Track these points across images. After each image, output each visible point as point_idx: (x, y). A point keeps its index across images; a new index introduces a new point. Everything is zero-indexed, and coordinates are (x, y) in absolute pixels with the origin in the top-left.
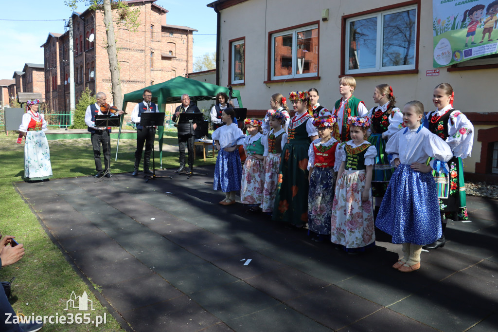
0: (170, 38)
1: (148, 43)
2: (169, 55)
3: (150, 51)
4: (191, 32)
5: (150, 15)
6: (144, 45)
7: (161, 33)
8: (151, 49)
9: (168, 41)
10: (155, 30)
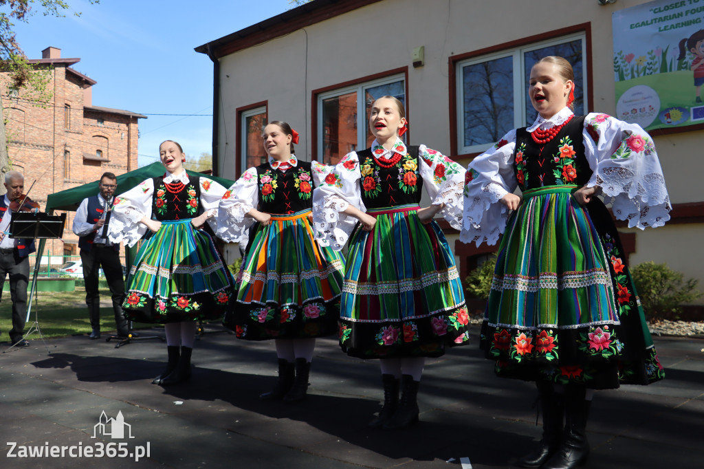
0: (98, 128)
1: (59, 134)
2: (97, 157)
3: (63, 147)
4: (135, 119)
5: (64, 87)
6: (52, 137)
7: (82, 118)
8: (65, 145)
9: (95, 134)
10: (71, 113)
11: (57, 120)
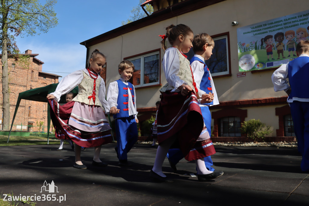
0: (44, 80)
1: (29, 82)
4: (57, 77)
5: (32, 64)
6: (26, 82)
7: (38, 76)
8: (31, 86)
9: (42, 82)
10: (34, 74)
11: (29, 76)
